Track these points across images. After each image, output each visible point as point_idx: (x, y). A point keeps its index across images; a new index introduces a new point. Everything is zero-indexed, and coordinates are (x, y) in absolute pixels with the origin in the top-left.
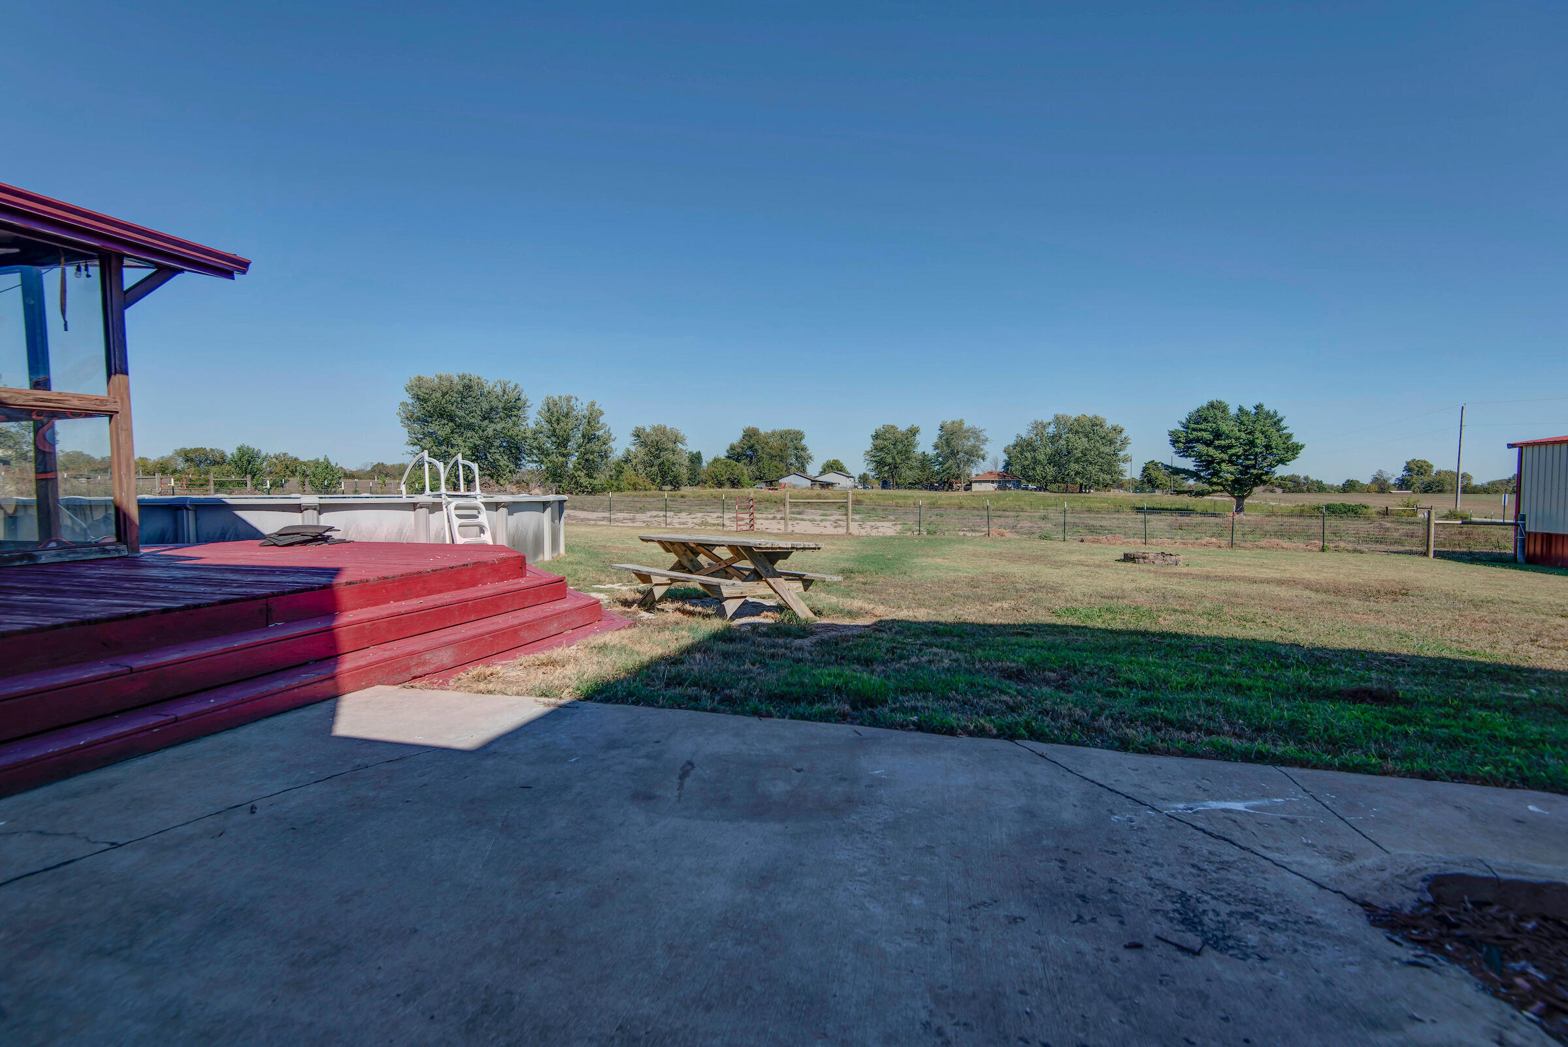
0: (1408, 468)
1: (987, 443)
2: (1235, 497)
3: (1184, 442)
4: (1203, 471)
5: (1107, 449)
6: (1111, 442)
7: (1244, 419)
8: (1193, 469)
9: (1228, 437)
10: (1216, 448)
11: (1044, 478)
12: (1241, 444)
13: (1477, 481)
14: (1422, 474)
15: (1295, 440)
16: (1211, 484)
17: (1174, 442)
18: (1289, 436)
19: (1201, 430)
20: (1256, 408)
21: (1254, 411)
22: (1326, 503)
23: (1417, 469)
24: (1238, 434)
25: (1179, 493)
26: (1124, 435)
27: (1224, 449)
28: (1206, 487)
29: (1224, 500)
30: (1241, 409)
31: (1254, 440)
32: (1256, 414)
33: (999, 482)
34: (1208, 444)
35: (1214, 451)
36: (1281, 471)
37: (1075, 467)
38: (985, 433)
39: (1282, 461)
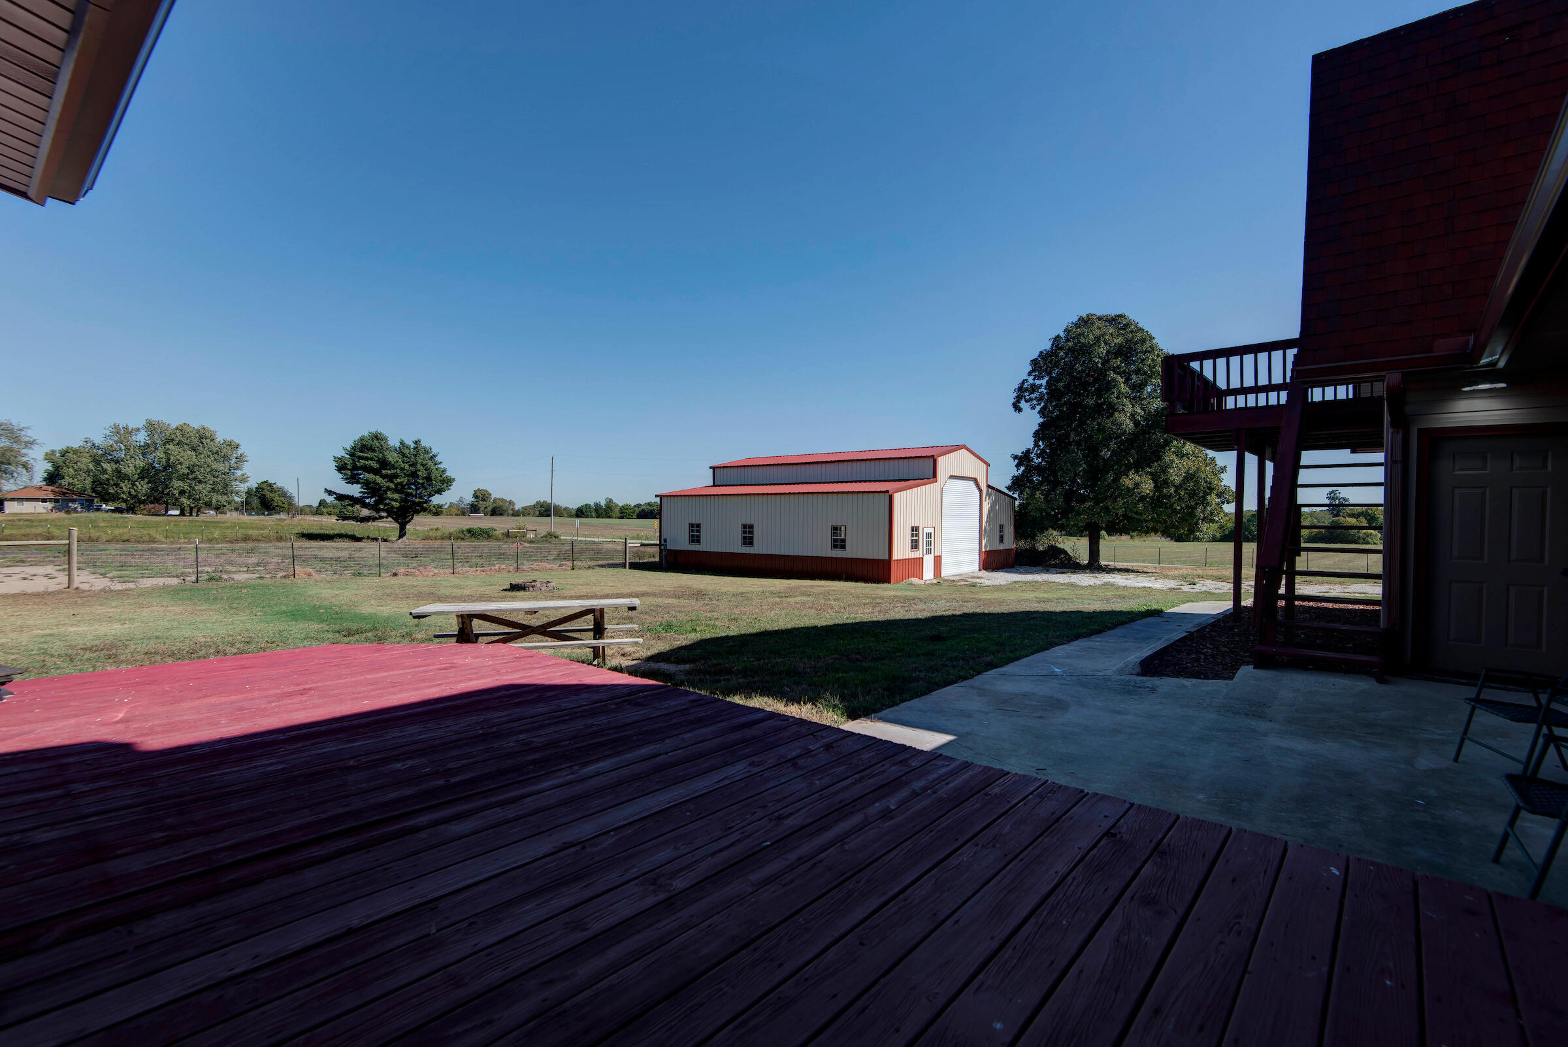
0: (476, 496)
1: (35, 447)
2: (398, 523)
3: (349, 468)
4: (367, 498)
5: (221, 467)
6: (226, 458)
7: (406, 451)
8: (357, 495)
9: (394, 467)
10: (383, 477)
11: (133, 497)
12: (405, 474)
13: (518, 506)
14: (485, 500)
15: (448, 474)
16: (378, 510)
17: (341, 468)
18: (444, 471)
19: (367, 459)
20: (416, 443)
21: (413, 446)
22: (468, 527)
23: (481, 496)
24: (402, 465)
25: (345, 518)
26: (240, 452)
27: (390, 478)
28: (374, 514)
29: (388, 525)
30: (402, 443)
31: (416, 471)
32: (415, 448)
33: (56, 501)
34: (376, 472)
35: (381, 479)
36: (436, 500)
37: (177, 484)
38: (29, 433)
39: (439, 492)
